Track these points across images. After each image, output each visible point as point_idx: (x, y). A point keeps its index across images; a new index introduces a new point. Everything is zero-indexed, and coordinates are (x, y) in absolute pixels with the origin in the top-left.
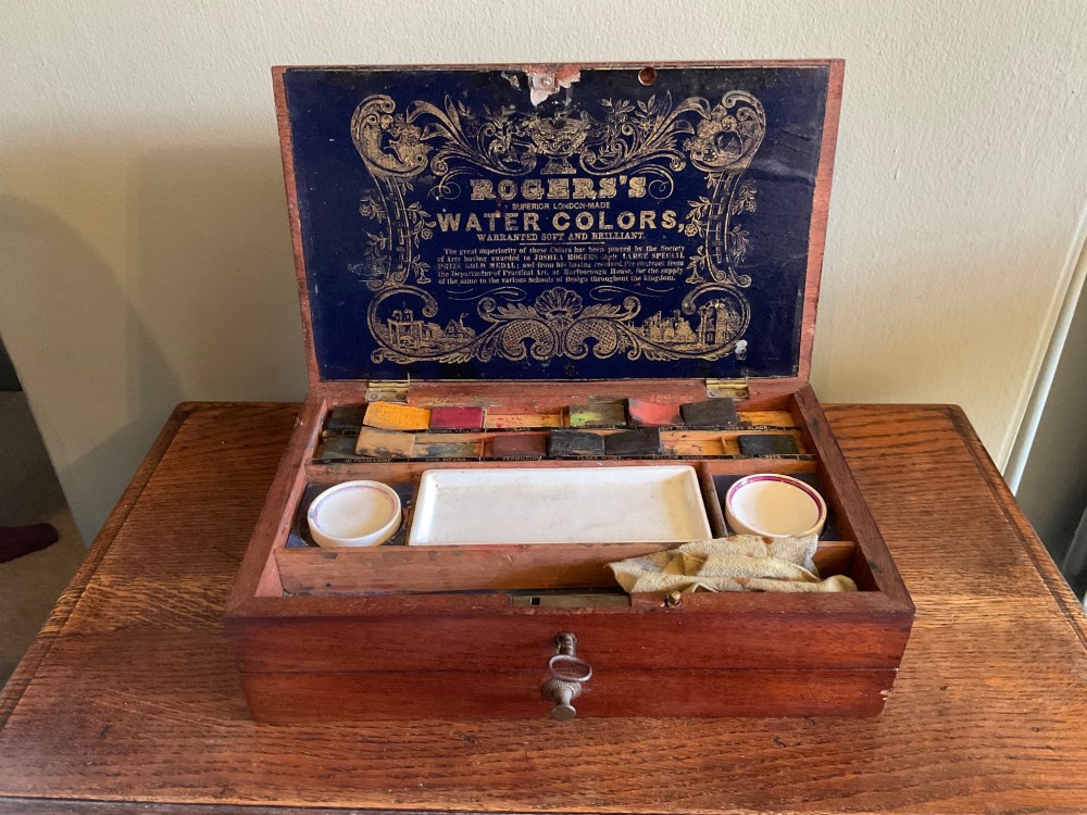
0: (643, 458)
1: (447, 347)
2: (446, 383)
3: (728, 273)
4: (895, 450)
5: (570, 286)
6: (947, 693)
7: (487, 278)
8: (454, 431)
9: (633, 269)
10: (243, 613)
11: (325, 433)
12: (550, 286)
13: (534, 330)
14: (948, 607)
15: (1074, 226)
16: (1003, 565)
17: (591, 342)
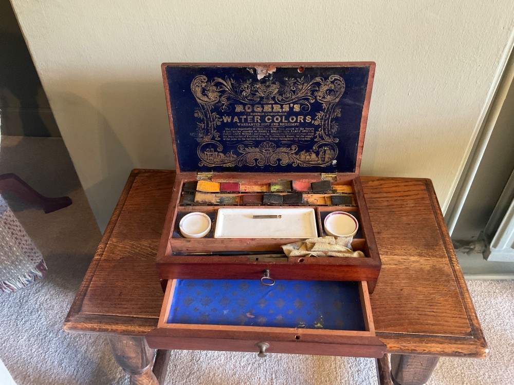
0: (296, 205)
1: (226, 161)
2: (226, 173)
3: (330, 137)
4: (401, 198)
5: (271, 141)
6: (402, 292)
7: (241, 138)
8: (229, 193)
9: (295, 136)
10: (162, 262)
11: (183, 193)
12: (264, 141)
13: (258, 156)
14: (408, 261)
15: (479, 114)
16: (433, 246)
17: (279, 160)
